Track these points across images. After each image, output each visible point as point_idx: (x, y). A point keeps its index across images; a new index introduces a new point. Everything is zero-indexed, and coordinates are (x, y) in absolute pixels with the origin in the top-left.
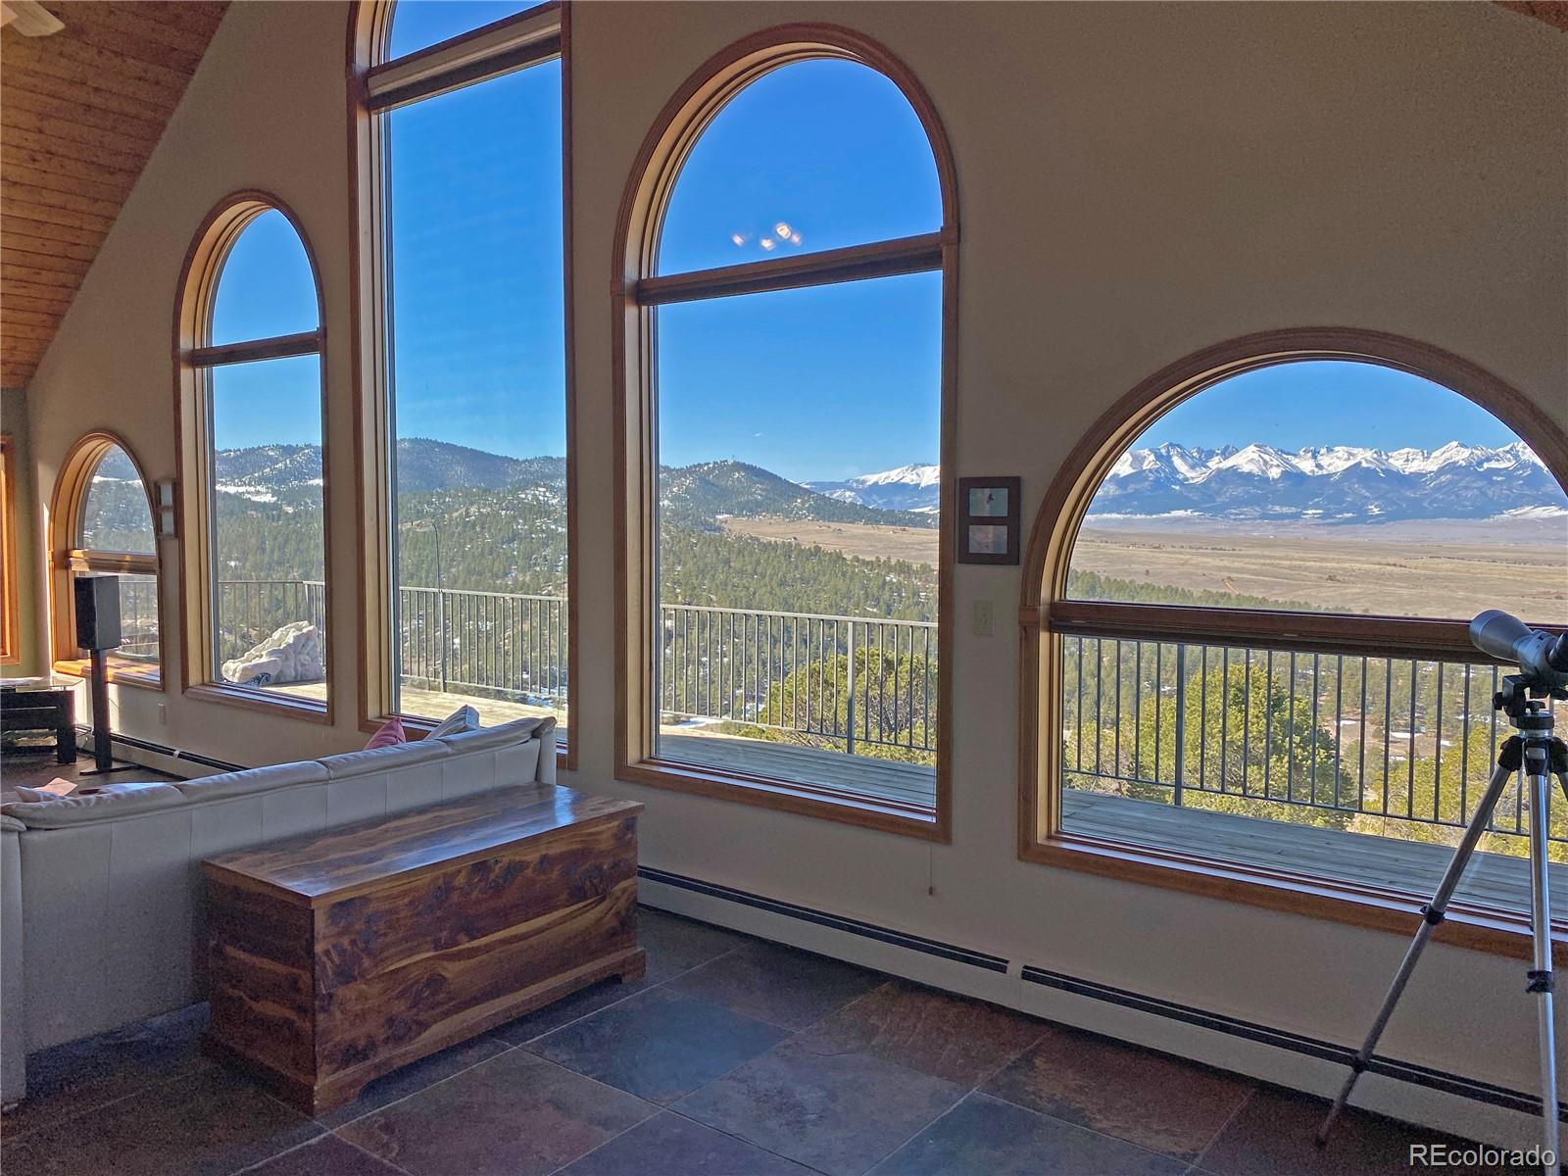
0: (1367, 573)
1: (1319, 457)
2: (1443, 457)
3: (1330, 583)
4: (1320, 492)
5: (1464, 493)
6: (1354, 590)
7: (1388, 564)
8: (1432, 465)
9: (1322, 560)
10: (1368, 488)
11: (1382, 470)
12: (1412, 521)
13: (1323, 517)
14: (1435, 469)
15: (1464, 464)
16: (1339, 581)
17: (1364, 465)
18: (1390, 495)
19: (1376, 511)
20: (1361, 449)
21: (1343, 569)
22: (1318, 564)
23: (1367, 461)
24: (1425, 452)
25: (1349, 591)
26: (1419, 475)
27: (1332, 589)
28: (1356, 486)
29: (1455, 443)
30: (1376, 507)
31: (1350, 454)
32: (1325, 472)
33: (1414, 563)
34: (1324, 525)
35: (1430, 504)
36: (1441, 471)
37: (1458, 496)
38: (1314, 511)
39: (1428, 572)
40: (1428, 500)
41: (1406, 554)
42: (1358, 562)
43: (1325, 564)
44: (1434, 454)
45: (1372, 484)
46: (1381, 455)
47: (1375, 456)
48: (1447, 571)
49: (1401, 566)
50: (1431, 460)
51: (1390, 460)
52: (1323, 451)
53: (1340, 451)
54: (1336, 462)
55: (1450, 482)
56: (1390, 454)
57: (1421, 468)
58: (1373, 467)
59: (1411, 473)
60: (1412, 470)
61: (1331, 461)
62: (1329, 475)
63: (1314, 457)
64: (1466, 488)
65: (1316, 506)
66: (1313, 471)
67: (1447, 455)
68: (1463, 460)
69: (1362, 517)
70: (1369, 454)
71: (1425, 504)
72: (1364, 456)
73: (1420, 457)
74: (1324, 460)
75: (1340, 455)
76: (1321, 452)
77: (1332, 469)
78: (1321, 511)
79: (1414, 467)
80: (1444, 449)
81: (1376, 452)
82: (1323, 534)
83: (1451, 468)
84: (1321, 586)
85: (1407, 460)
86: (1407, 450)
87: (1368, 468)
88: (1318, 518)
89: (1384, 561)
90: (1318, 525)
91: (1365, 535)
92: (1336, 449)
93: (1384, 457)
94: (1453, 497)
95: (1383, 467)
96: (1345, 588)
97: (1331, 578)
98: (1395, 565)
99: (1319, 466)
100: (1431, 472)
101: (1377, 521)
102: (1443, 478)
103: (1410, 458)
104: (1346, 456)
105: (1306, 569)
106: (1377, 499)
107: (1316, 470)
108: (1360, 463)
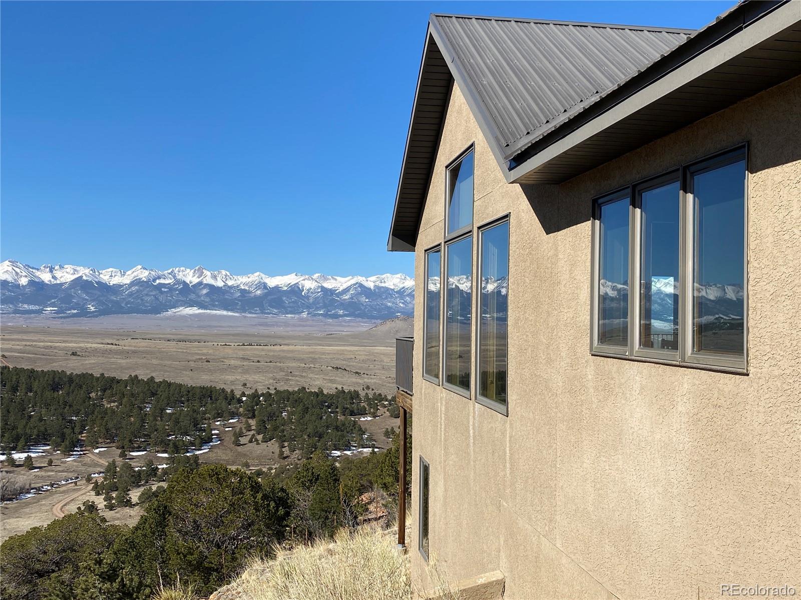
0: (96, 350)
1: (54, 272)
2: (133, 275)
3: (74, 357)
4: (55, 295)
5: (146, 298)
6: (90, 362)
7: (108, 344)
8: (126, 280)
9: (64, 342)
10: (87, 294)
11: (96, 282)
12: (115, 315)
13: (57, 312)
14: (128, 282)
15: (145, 280)
16: (79, 355)
17: (85, 278)
18: (102, 298)
19: (93, 309)
20: (82, 267)
21: (80, 347)
22: (63, 344)
23: (86, 275)
24: (122, 271)
25: (87, 362)
26: (120, 286)
27: (76, 361)
28: (79, 292)
29: (140, 267)
30: (92, 306)
31: (75, 270)
32: (58, 282)
33: (121, 342)
34: (58, 318)
35: (126, 304)
36: (133, 284)
37: (142, 300)
38: (52, 309)
39: (133, 348)
40: (125, 302)
41: (116, 337)
42: (88, 342)
43: (68, 345)
44: (128, 273)
45: (90, 291)
46: (95, 272)
47: (91, 272)
48: (143, 347)
49: (116, 345)
50: (126, 276)
51: (101, 276)
52: (57, 267)
53: (69, 268)
54: (66, 276)
55: (138, 291)
56: (100, 272)
57: (120, 282)
58: (90, 280)
59: (114, 285)
60: (114, 283)
61: (63, 275)
62: (62, 284)
63: (51, 271)
64: (147, 295)
65: (53, 305)
66: (50, 281)
67: (135, 274)
68: (145, 277)
69: (84, 313)
70: (87, 271)
71: (123, 305)
72: (84, 272)
73: (119, 274)
74: (58, 274)
75: (68, 270)
76: (56, 268)
77: (63, 280)
78: (56, 309)
79: (116, 280)
80: (134, 270)
81: (91, 270)
82: (57, 324)
83: (137, 282)
84: (67, 360)
85: (111, 276)
86: (111, 269)
87: (87, 280)
88: (54, 313)
89: (104, 342)
90: (55, 318)
91: (86, 324)
92: (66, 266)
93: (97, 273)
94: (139, 301)
95: (96, 280)
96: (86, 360)
97: (74, 354)
98: (112, 344)
99: (54, 277)
100: (126, 284)
101: (93, 315)
102: (133, 289)
103: (113, 275)
104: (72, 272)
105: (55, 348)
106: (93, 301)
107: (52, 280)
108: (81, 277)
